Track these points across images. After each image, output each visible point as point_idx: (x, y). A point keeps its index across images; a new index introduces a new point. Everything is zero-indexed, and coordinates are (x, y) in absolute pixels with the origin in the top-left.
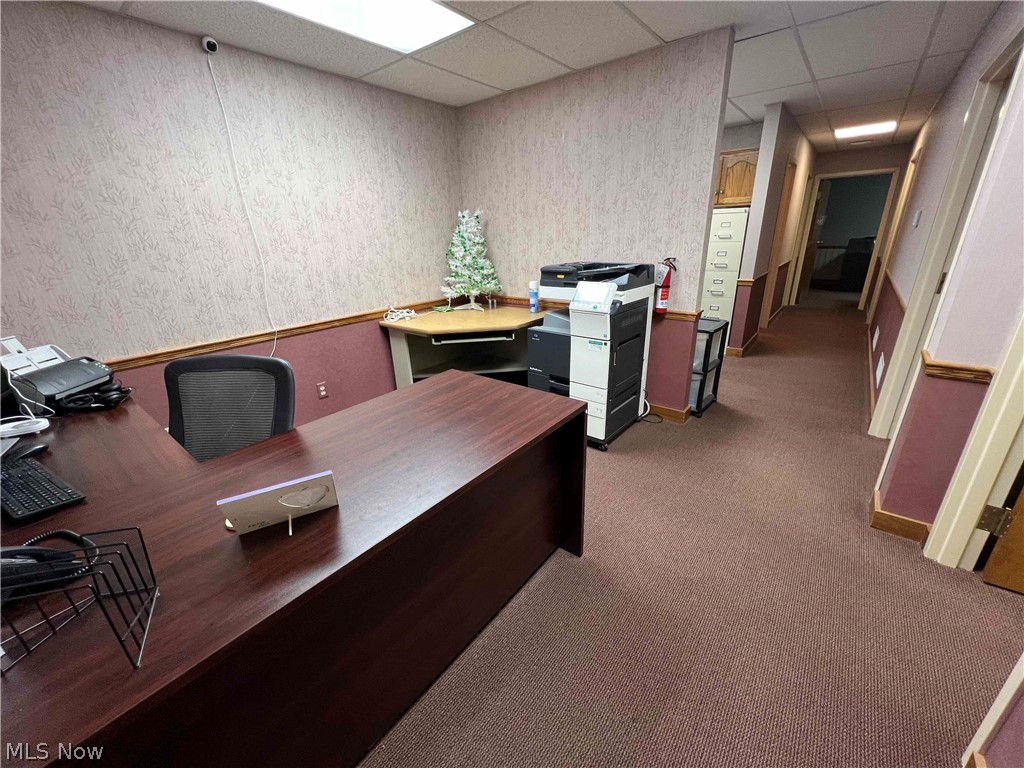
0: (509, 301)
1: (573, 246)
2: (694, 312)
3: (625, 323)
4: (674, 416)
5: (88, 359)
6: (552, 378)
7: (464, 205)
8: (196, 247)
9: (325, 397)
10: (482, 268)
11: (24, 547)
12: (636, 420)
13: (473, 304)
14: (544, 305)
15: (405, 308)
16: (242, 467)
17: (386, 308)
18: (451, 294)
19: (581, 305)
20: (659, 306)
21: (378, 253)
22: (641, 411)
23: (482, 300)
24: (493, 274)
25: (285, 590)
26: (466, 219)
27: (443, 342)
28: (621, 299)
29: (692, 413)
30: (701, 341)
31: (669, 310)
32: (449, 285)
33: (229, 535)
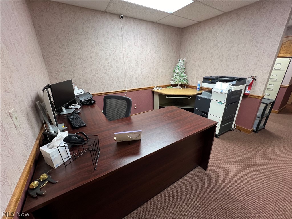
0: (190, 86)
1: (215, 71)
2: (261, 96)
3: (232, 97)
4: (246, 131)
5: (89, 93)
6: (202, 112)
7: (180, 57)
8: (112, 68)
9: (136, 108)
10: (183, 76)
11: (75, 135)
12: (230, 130)
13: (179, 87)
14: (202, 89)
15: (159, 86)
16: (119, 124)
17: (154, 86)
18: (173, 83)
19: (217, 90)
20: (247, 92)
21: (154, 71)
22: (233, 127)
23: (182, 86)
24: (186, 78)
25: (127, 160)
26: (180, 61)
27: (169, 97)
28: (232, 89)
29: (253, 131)
30: (262, 107)
31: (250, 94)
32: (172, 81)
33: (115, 141)
